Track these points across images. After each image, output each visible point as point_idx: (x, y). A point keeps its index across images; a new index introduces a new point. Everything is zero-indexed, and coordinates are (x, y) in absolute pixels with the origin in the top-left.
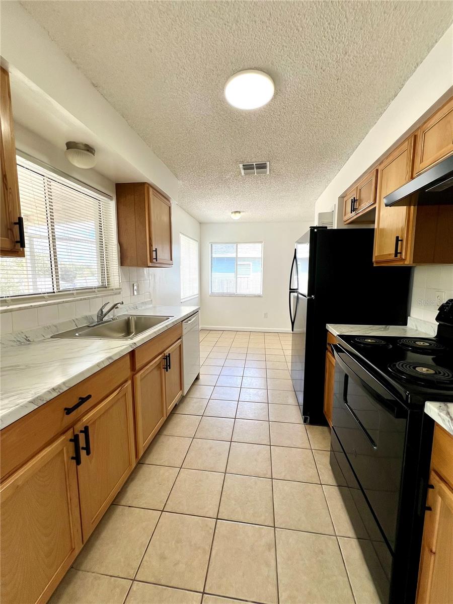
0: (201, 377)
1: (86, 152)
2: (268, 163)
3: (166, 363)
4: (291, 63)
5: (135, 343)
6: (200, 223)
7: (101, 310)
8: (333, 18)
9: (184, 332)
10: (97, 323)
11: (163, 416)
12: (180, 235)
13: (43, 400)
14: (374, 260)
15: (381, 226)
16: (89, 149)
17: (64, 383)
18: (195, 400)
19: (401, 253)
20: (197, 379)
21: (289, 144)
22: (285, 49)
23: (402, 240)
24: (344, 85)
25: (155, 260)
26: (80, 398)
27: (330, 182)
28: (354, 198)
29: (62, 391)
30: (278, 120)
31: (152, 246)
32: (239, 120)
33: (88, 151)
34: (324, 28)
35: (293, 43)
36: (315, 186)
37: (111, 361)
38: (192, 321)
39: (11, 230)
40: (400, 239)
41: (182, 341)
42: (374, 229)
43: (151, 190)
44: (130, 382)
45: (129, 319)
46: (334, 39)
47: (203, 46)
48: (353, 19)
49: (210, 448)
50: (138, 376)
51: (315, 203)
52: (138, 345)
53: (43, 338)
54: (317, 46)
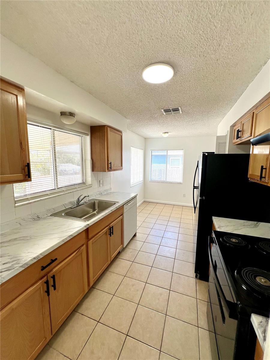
0: (137, 234)
1: (69, 116)
2: (180, 108)
3: (111, 231)
4: (182, 56)
5: (88, 224)
6: (145, 138)
7: (78, 199)
8: (205, 28)
9: (125, 210)
10: (76, 206)
11: (108, 261)
12: (131, 147)
13: (28, 265)
14: (248, 176)
15: (254, 153)
16: (72, 114)
17: (41, 254)
18: (131, 250)
19: (265, 178)
20: (135, 235)
21: (191, 97)
22: (176, 50)
23: (266, 169)
24: (223, 62)
25: (110, 169)
26: (52, 260)
27: (226, 115)
28: (239, 130)
29: (39, 258)
30: (181, 86)
31: (109, 160)
32: (156, 88)
33: (71, 115)
34: (200, 35)
35: (180, 46)
36: (215, 117)
37: (71, 237)
38: (131, 203)
39: (24, 169)
40: (264, 167)
41: (123, 217)
42: (250, 154)
43: (109, 129)
44: (85, 246)
45: (94, 202)
46: (209, 39)
47: (124, 56)
48: (220, 26)
49: (133, 285)
50: (90, 242)
51: (217, 126)
52: (90, 225)
53: (47, 216)
54: (197, 45)
